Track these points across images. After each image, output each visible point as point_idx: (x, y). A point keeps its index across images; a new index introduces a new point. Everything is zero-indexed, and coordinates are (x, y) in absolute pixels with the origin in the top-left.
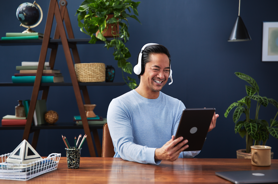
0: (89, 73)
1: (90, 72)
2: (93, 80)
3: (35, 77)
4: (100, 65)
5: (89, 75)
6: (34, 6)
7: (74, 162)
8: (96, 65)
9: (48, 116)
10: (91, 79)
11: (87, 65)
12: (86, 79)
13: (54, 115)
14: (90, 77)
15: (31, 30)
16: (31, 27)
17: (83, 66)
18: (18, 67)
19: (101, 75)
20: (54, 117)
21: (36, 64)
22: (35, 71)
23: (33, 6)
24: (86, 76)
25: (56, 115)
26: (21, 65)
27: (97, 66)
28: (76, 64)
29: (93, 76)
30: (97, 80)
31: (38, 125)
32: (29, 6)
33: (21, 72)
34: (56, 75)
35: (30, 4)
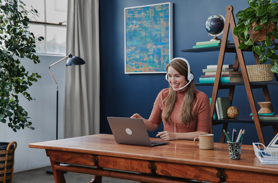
0: (255, 73)
1: (257, 73)
2: (259, 79)
3: (215, 78)
4: (267, 66)
5: (256, 75)
6: (219, 18)
7: (231, 153)
8: (262, 66)
9: (228, 111)
10: (257, 78)
11: (254, 67)
12: (253, 78)
13: (234, 111)
14: (256, 77)
15: (217, 39)
16: (217, 35)
17: (251, 67)
18: (204, 71)
19: (268, 75)
20: (233, 113)
21: (215, 67)
22: (215, 73)
23: (217, 18)
24: (253, 77)
25: (236, 110)
26: (206, 68)
27: (264, 67)
28: (247, 66)
29: (259, 76)
30: (264, 79)
31: (220, 119)
32: (214, 18)
33: (206, 74)
34: (233, 76)
35: (215, 17)
